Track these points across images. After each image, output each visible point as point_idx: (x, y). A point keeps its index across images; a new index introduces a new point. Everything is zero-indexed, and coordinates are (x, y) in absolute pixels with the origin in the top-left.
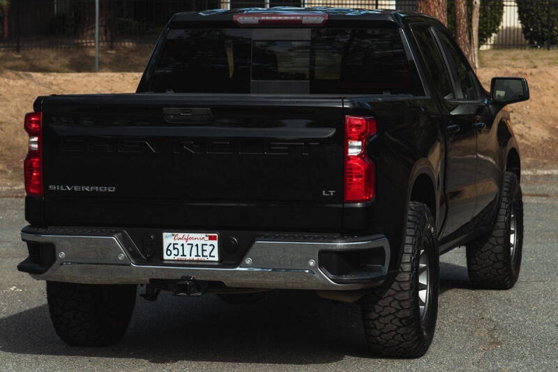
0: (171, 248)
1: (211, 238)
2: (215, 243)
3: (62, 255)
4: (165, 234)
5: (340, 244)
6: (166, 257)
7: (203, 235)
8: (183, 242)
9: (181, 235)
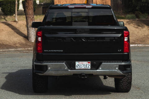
0: (78, 66)
1: (89, 63)
2: (90, 64)
3: (49, 68)
4: (76, 62)
5: (123, 63)
6: (76, 68)
7: (86, 62)
8: (81, 64)
9: (80, 62)
